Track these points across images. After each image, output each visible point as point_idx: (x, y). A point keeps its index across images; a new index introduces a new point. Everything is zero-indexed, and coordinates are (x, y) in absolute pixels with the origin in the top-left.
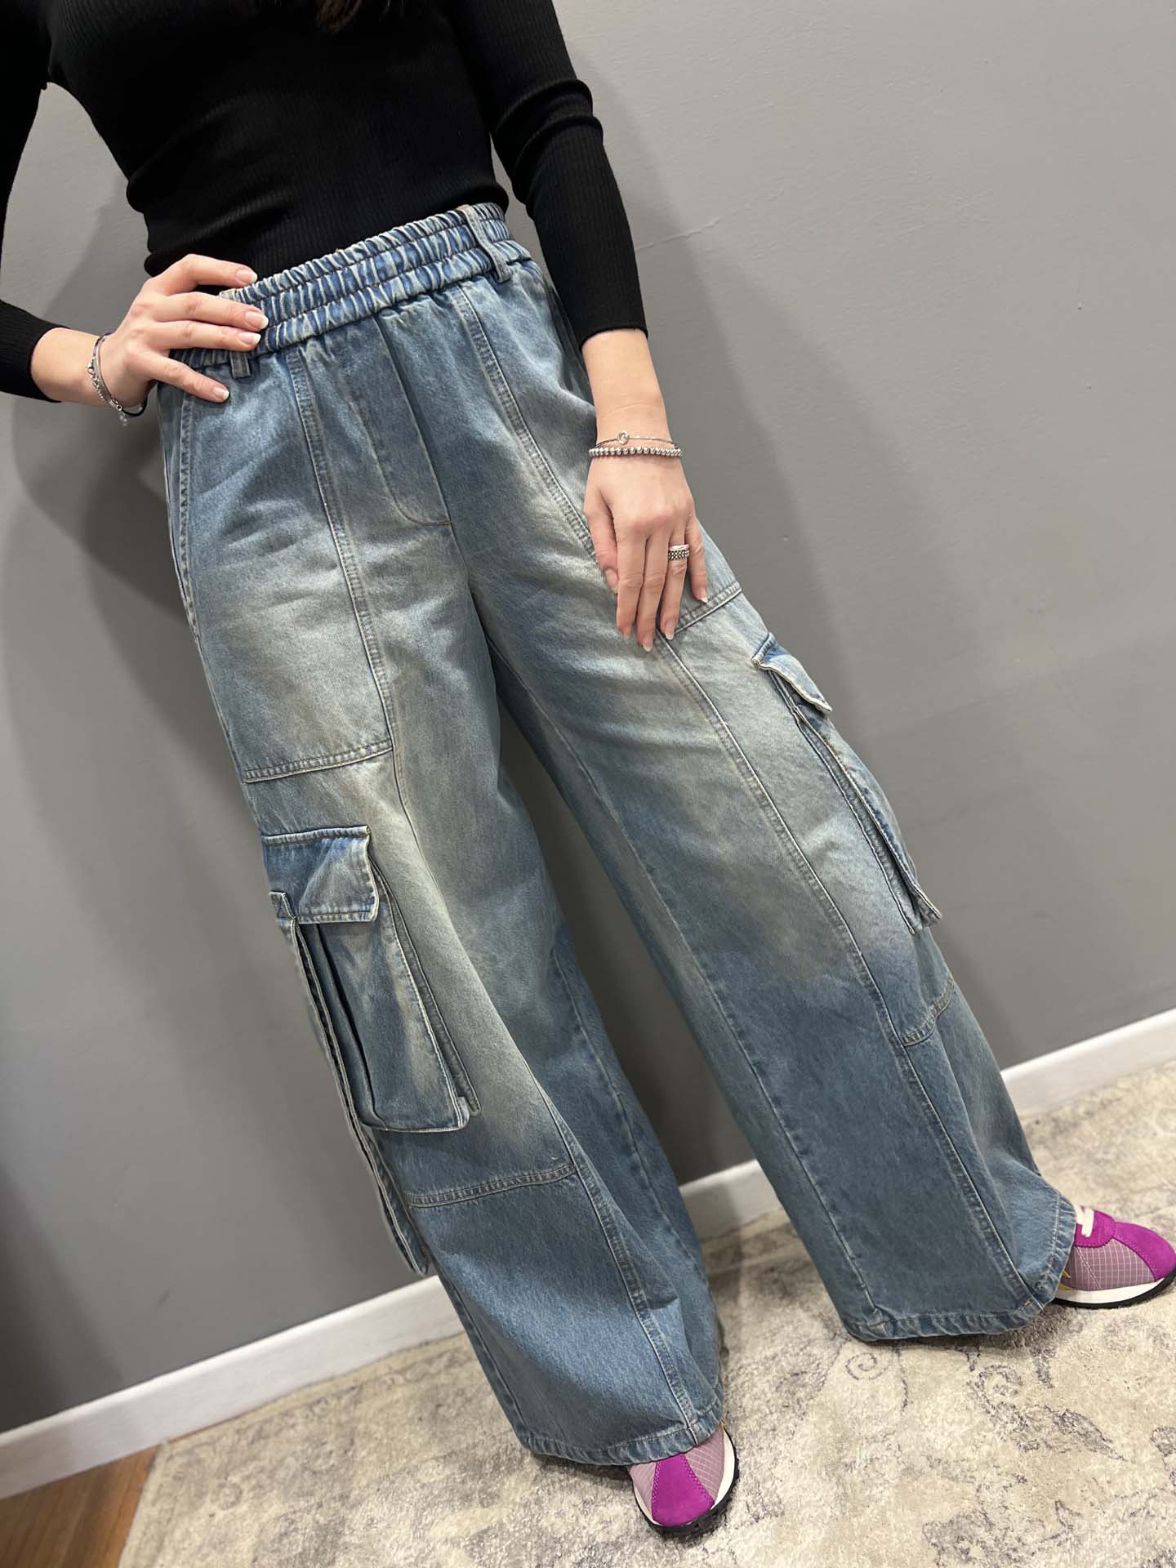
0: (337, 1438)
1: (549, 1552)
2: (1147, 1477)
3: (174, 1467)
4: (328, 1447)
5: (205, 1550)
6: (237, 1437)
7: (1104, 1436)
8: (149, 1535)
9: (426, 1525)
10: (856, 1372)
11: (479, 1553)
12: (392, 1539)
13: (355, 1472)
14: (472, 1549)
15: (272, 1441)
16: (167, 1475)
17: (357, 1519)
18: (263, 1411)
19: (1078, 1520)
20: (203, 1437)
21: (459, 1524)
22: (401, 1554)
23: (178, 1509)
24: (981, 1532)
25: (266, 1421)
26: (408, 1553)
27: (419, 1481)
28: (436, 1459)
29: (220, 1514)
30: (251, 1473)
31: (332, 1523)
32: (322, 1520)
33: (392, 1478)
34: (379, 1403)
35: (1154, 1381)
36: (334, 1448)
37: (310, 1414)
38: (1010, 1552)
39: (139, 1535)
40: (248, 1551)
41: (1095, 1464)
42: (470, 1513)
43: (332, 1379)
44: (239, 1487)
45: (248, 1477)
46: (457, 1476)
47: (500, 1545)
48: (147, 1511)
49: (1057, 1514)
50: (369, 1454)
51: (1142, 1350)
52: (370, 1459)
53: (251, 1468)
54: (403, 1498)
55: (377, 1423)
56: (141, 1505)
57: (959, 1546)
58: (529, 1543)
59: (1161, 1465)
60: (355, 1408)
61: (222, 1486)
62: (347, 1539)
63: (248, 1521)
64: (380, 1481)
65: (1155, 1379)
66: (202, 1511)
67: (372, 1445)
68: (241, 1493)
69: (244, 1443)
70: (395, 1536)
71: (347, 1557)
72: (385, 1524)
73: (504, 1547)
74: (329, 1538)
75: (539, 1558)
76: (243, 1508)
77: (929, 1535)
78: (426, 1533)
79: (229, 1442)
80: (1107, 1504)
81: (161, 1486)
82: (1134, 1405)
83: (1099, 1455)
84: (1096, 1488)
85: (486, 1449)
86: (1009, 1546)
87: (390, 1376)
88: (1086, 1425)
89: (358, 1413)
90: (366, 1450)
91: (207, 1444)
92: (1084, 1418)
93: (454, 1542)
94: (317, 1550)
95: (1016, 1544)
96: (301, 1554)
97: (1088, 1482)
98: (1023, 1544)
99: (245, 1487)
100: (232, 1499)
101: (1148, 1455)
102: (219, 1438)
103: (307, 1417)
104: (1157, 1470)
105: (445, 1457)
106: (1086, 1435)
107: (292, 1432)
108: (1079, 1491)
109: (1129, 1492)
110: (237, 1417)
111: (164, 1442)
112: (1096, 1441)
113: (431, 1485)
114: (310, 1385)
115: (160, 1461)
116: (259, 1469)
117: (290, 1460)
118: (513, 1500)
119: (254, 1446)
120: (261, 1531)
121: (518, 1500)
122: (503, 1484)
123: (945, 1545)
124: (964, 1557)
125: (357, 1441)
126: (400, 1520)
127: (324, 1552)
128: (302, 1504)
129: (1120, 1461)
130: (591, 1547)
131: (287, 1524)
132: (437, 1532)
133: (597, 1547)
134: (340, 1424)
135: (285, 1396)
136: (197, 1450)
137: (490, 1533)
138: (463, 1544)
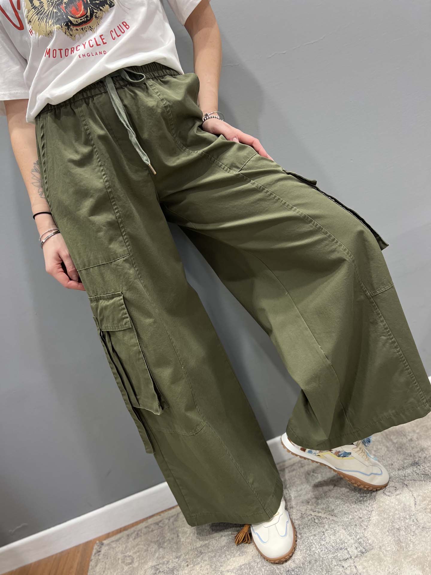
6: (127, 537)
10: (388, 494)
13: (181, 547)
20: (113, 538)
23: (107, 566)
25: (140, 530)
29: (126, 568)
30: (137, 551)
37: (158, 526)
42: (235, 559)
45: (135, 553)
48: (93, 569)
52: (187, 542)
53: (136, 549)
60: (176, 522)
61: (125, 556)
66: (118, 567)
68: (133, 558)
69: (131, 539)
76: (136, 564)
99: (135, 556)
100: (130, 561)
107: (151, 533)
116: (139, 549)
117: (152, 545)
119: (136, 540)
125: (180, 535)
128: (161, 561)
131: (155, 569)
134: (171, 529)
136: (112, 544)
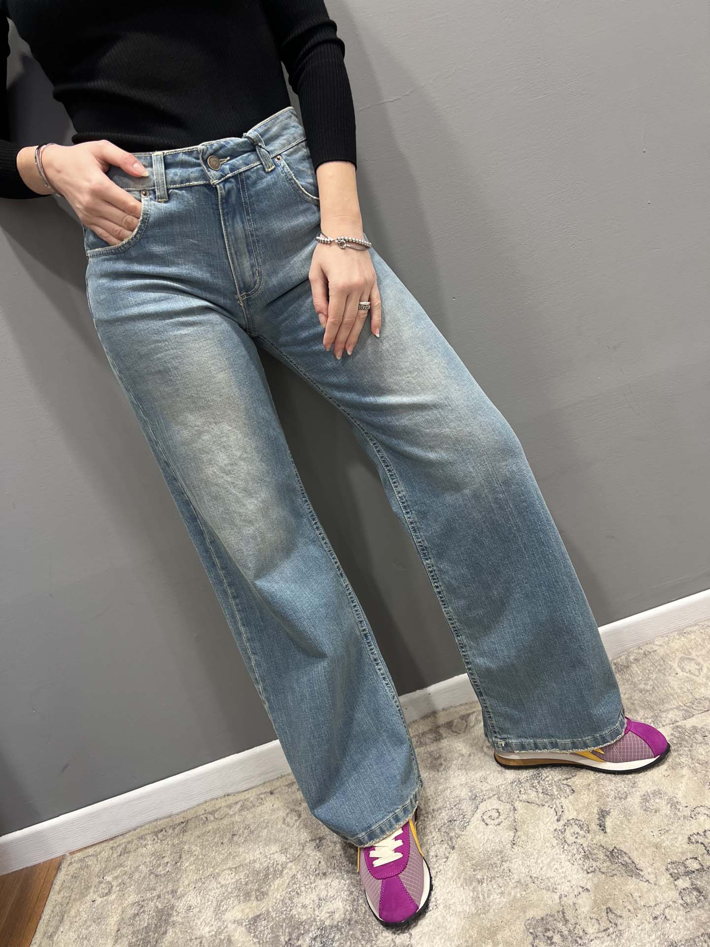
0: (171, 854)
1: (296, 930)
2: (664, 894)
3: (72, 869)
4: (166, 860)
5: (89, 923)
6: (111, 851)
7: (637, 866)
8: (55, 912)
9: (223, 911)
10: (488, 821)
11: (254, 930)
12: (201, 920)
13: (181, 876)
14: (250, 927)
15: (132, 854)
16: (67, 875)
17: (181, 905)
18: (127, 835)
19: (620, 920)
20: (90, 851)
21: (242, 911)
22: (207, 929)
23: (73, 896)
24: (560, 925)
25: (129, 842)
26: (212, 928)
27: (220, 883)
28: (230, 869)
29: (99, 900)
30: (118, 875)
31: (166, 908)
32: (160, 906)
33: (203, 880)
34: (197, 833)
35: (670, 832)
36: (170, 860)
37: (156, 839)
38: (578, 939)
39: (49, 912)
40: (115, 924)
41: (632, 884)
42: (249, 904)
43: (170, 816)
44: (111, 884)
45: (116, 878)
46: (243, 880)
47: (267, 925)
48: (54, 898)
49: (607, 916)
50: (190, 865)
51: (663, 812)
52: (191, 868)
53: (118, 872)
54: (210, 893)
55: (196, 845)
56: (52, 893)
57: (547, 934)
58: (284, 924)
59: (673, 887)
60: (183, 835)
61: (100, 883)
62: (175, 918)
63: (115, 906)
64: (196, 881)
65: (670, 830)
66: (88, 898)
67: (192, 859)
68: (112, 887)
69: (115, 855)
70: (204, 917)
71: (174, 930)
72: (198, 910)
73: (269, 927)
74: (164, 917)
75: (290, 934)
76: (113, 897)
77: (528, 927)
78: (223, 916)
79: (106, 854)
80: (638, 911)
81: (64, 881)
82: (657, 846)
83: (634, 878)
84: (631, 899)
85: (261, 864)
86: (577, 935)
87: (205, 815)
88: (626, 859)
89: (184, 839)
90: (189, 861)
91: (93, 855)
92: (625, 853)
93: (239, 923)
94: (156, 925)
95: (581, 933)
96: (146, 927)
97: (628, 896)
98: (586, 933)
99: (115, 883)
100: (106, 891)
101: (665, 879)
102: (100, 853)
103: (154, 839)
104: (671, 889)
105: (236, 868)
106: (625, 865)
107: (145, 849)
108: (621, 901)
109: (652, 904)
110: (111, 839)
111: (67, 854)
112: (632, 870)
113: (226, 886)
114: (156, 820)
115: (64, 866)
116: (123, 872)
117: (142, 867)
118: (276, 898)
119: (121, 858)
120: (123, 912)
121: (278, 897)
122: (271, 886)
123: (538, 934)
124: (549, 942)
125: (183, 856)
126: (207, 908)
127: (160, 926)
128: (148, 895)
129: (647, 883)
130: (322, 928)
131: (138, 908)
132: (228, 916)
133: (325, 929)
134: (173, 845)
135: (141, 826)
136: (87, 860)
137: (261, 917)
138: (244, 924)
